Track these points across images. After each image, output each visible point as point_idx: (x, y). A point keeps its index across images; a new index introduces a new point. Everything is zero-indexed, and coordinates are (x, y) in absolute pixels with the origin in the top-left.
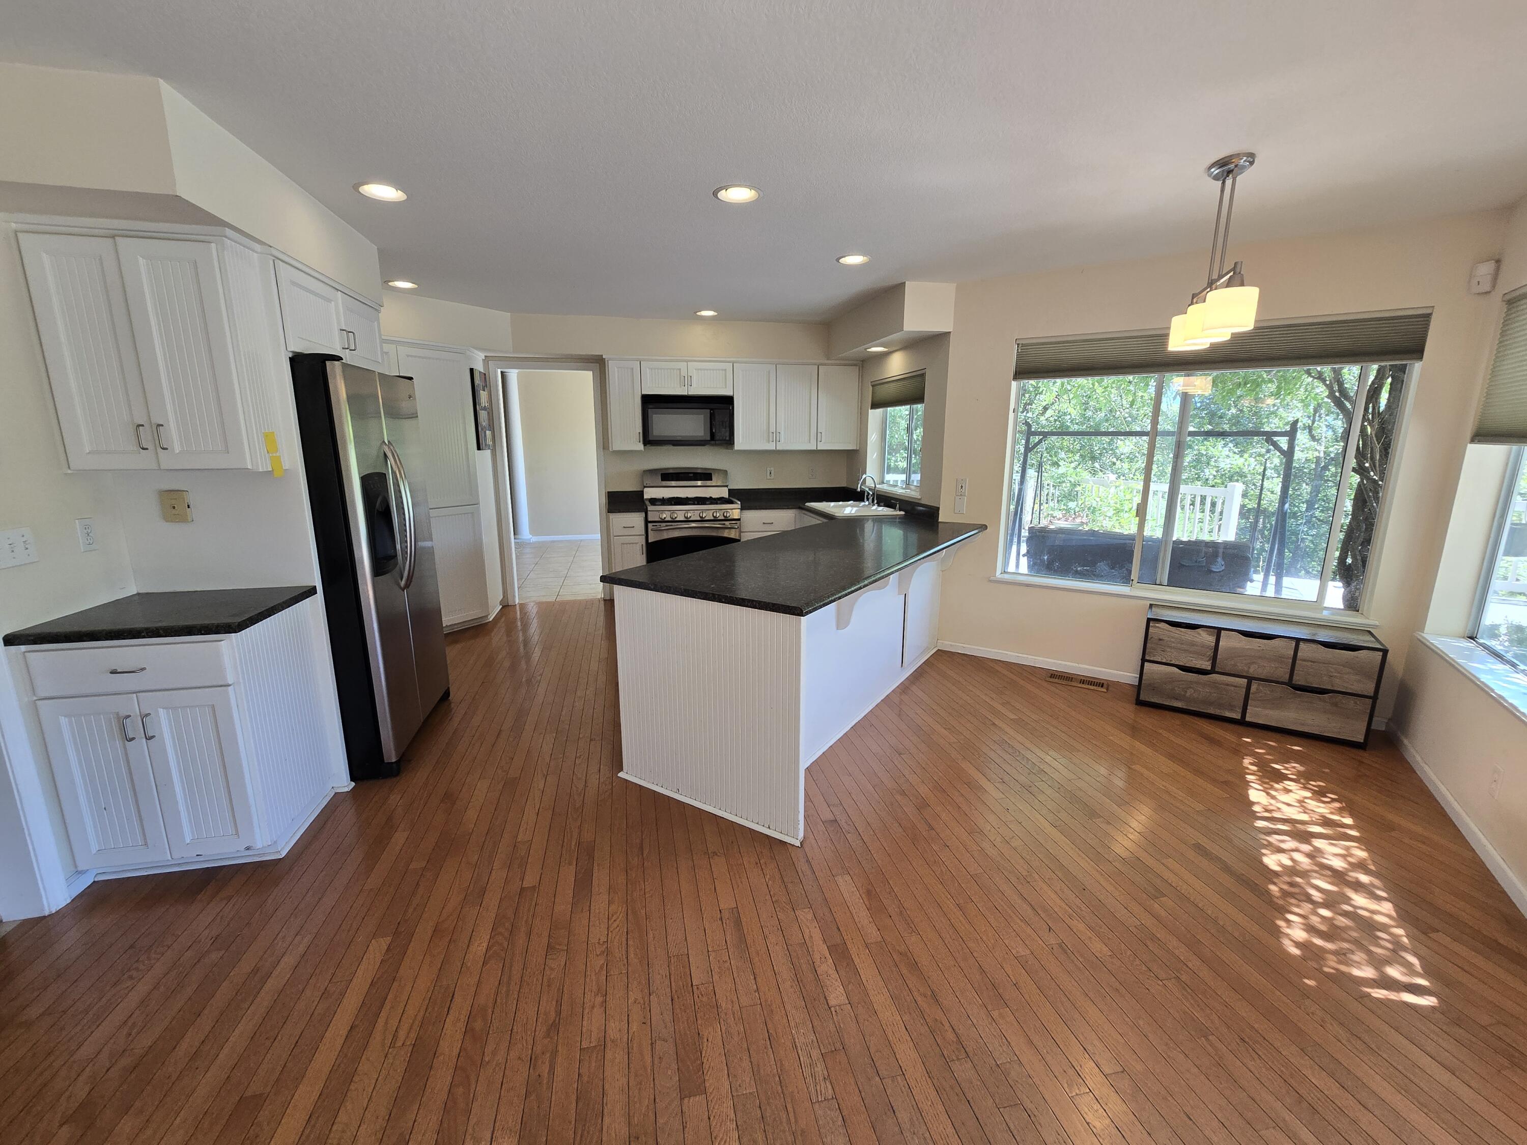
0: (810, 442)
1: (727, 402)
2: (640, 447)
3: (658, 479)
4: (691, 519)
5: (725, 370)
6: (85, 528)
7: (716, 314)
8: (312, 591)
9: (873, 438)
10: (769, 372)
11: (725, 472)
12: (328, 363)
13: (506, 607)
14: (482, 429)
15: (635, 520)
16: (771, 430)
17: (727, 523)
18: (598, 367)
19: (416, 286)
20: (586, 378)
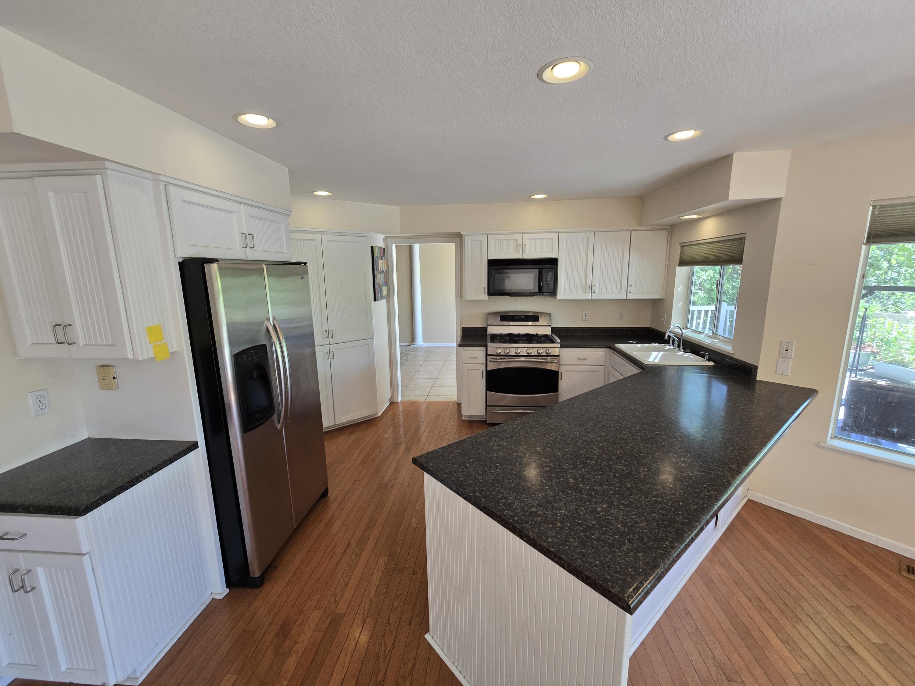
0: (621, 293)
1: (553, 263)
2: (485, 297)
3: (498, 321)
4: (520, 354)
5: (552, 239)
6: (38, 398)
7: (546, 196)
8: (195, 446)
9: (679, 289)
10: (588, 238)
11: (549, 315)
12: (206, 265)
13: (393, 403)
14: (378, 287)
15: (478, 352)
16: (588, 284)
17: (549, 358)
18: (459, 239)
19: (331, 194)
20: (451, 247)
